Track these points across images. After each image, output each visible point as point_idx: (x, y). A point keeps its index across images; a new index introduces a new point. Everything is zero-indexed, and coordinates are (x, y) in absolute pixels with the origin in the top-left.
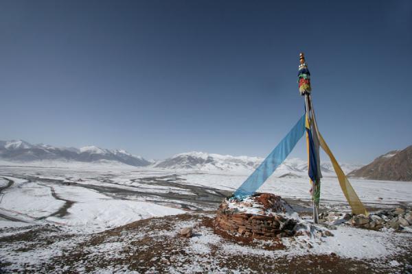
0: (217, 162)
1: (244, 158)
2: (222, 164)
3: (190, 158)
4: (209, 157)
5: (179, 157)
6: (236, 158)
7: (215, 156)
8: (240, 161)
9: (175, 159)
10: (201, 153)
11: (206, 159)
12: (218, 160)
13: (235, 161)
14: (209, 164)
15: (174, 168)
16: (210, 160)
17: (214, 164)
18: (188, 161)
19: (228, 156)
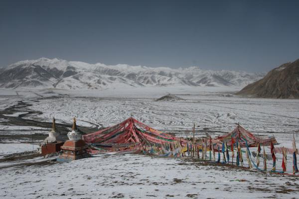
0: (82, 75)
1: (122, 67)
2: (90, 78)
3: (38, 69)
4: (69, 68)
5: (19, 68)
6: (111, 67)
7: (79, 65)
8: (116, 73)
9: (11, 71)
10: (56, 60)
11: (65, 71)
12: (83, 72)
13: (110, 72)
14: (70, 78)
15: (12, 86)
16: (70, 72)
17: (77, 78)
18: (35, 74)
19: (99, 64)
